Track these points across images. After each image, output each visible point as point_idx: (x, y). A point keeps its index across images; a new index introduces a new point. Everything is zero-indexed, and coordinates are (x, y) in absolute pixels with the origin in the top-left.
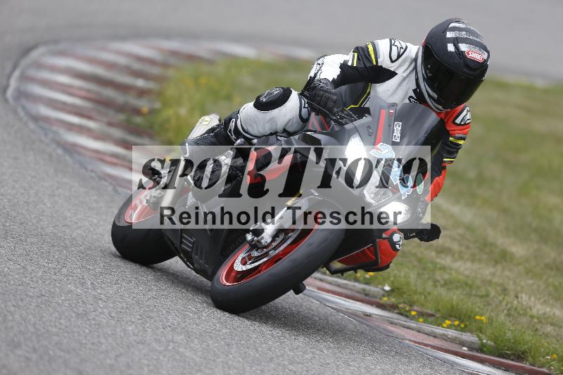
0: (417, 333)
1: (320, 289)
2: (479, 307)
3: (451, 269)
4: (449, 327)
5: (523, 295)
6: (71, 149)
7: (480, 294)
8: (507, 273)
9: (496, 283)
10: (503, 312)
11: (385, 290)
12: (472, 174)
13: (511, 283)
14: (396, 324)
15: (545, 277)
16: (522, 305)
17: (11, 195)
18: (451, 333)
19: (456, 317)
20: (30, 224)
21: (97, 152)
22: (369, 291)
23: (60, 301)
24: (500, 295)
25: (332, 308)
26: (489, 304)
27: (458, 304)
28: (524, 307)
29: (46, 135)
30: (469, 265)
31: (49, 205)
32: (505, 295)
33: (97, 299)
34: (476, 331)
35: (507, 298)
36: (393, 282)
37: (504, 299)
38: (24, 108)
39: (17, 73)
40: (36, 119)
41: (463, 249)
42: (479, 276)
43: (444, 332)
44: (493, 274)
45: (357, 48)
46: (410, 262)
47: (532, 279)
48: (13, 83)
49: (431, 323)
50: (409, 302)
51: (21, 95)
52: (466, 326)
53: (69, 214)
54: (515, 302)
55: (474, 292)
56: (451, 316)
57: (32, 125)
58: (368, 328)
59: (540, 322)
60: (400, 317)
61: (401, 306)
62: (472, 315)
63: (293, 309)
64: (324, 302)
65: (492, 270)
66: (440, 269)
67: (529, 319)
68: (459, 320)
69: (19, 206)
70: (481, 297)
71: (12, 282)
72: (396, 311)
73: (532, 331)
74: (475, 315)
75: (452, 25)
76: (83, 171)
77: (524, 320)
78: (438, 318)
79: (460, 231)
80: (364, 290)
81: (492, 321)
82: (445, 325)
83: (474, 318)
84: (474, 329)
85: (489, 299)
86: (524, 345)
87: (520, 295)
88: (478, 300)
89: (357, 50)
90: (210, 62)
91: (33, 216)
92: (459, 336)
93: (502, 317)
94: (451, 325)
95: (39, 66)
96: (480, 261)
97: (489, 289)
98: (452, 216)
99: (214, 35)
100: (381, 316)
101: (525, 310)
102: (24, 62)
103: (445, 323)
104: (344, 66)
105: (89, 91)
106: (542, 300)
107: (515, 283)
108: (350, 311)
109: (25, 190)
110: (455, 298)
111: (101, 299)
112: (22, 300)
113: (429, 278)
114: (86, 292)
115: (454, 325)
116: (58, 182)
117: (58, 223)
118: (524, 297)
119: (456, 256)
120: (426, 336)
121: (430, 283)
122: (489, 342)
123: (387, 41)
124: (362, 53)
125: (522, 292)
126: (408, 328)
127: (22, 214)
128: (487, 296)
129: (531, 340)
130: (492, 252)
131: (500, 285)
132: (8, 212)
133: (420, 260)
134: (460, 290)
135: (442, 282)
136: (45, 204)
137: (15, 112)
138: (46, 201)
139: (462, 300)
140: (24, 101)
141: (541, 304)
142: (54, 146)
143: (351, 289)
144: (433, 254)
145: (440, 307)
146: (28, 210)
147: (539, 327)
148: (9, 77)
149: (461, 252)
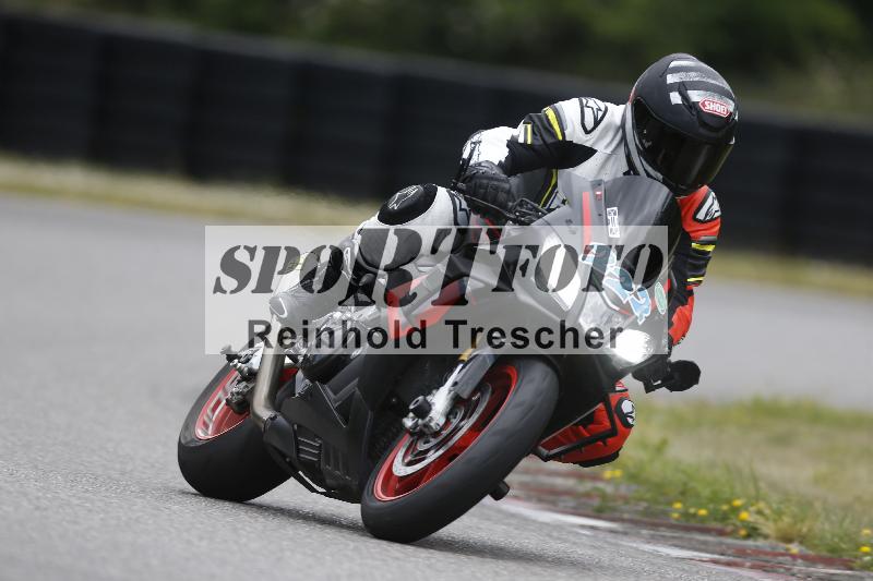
89: (529, 120)
104: (512, 144)
123: (575, 101)
124: (538, 123)
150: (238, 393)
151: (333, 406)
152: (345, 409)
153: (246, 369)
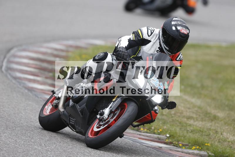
0: (182, 153)
1: (140, 138)
2: (206, 140)
3: (193, 125)
4: (195, 149)
5: (225, 133)
6: (31, 90)
7: (206, 134)
8: (217, 125)
9: (213, 129)
10: (217, 141)
11: (167, 136)
12: (199, 85)
13: (219, 129)
14: (173, 150)
15: (233, 125)
16: (224, 137)
17: (8, 111)
18: (196, 152)
19: (197, 145)
20: (17, 122)
21: (42, 90)
22: (160, 137)
23: (32, 153)
24: (214, 134)
25: (146, 146)
26: (210, 138)
27: (197, 140)
28: (225, 138)
29: (20, 85)
30: (201, 123)
31: (24, 114)
32: (217, 134)
33: (47, 151)
34: (206, 150)
35: (218, 135)
36: (170, 133)
37: (216, 135)
38: (10, 74)
39: (6, 60)
40: (15, 78)
41: (198, 116)
42: (205, 127)
43: (193, 151)
44: (211, 126)
45: (134, 32)
46: (176, 124)
47: (227, 126)
48: (5, 64)
49: (187, 148)
50: (177, 140)
51: (9, 69)
52: (202, 148)
53: (32, 117)
54: (221, 136)
55: (204, 134)
56: (195, 144)
57: (14, 81)
58: (161, 153)
59: (232, 144)
60: (174, 147)
61: (174, 142)
62: (204, 143)
63: (129, 148)
64: (142, 144)
65: (210, 124)
66: (189, 125)
67: (228, 143)
68: (199, 146)
69: (11, 115)
70: (207, 135)
71: (11, 147)
72: (172, 145)
73: (229, 148)
74: (205, 143)
75: (174, 19)
76: (37, 98)
77: (226, 143)
78: (190, 146)
79: (196, 109)
80: (158, 137)
81: (212, 145)
82: (193, 149)
83: (205, 144)
84: (205, 149)
85: (210, 136)
86: (226, 154)
87: (223, 133)
88: (206, 137)
89: (134, 33)
90: (86, 48)
91: (18, 119)
92: (199, 153)
93: (216, 143)
94: (196, 148)
95: (14, 56)
96: (205, 120)
97: (210, 132)
98: (192, 103)
99: (86, 37)
100: (166, 147)
101: (226, 139)
102: (8, 55)
103: (193, 148)
104: (130, 40)
105: (36, 65)
106: (232, 135)
107: (220, 129)
108: (153, 146)
109: (13, 108)
110: (196, 137)
111: (49, 151)
112: (16, 154)
113: (184, 130)
114: (42, 148)
115: (197, 148)
116: (27, 104)
117: (28, 121)
118: (225, 134)
119: (195, 119)
120: (185, 154)
121: (185, 132)
122: (212, 154)
123: (146, 28)
124: (136, 34)
125: (224, 132)
126: (178, 151)
127: (13, 118)
128: (210, 135)
129: (229, 152)
130: (210, 116)
131: (215, 130)
132: (7, 118)
133: (180, 123)
134: (198, 133)
135: (190, 131)
136: (22, 114)
137: (6, 76)
138: (22, 112)
139: (199, 138)
140: (10, 72)
141: (232, 136)
142: (24, 89)
143: (153, 138)
144: (185, 119)
145: (190, 141)
146: (15, 116)
147: (232, 146)
148: (2, 62)
149: (197, 118)
150: (55, 103)
151: (79, 110)
152: (82, 111)
153: (57, 97)
